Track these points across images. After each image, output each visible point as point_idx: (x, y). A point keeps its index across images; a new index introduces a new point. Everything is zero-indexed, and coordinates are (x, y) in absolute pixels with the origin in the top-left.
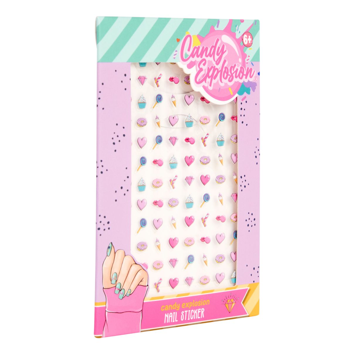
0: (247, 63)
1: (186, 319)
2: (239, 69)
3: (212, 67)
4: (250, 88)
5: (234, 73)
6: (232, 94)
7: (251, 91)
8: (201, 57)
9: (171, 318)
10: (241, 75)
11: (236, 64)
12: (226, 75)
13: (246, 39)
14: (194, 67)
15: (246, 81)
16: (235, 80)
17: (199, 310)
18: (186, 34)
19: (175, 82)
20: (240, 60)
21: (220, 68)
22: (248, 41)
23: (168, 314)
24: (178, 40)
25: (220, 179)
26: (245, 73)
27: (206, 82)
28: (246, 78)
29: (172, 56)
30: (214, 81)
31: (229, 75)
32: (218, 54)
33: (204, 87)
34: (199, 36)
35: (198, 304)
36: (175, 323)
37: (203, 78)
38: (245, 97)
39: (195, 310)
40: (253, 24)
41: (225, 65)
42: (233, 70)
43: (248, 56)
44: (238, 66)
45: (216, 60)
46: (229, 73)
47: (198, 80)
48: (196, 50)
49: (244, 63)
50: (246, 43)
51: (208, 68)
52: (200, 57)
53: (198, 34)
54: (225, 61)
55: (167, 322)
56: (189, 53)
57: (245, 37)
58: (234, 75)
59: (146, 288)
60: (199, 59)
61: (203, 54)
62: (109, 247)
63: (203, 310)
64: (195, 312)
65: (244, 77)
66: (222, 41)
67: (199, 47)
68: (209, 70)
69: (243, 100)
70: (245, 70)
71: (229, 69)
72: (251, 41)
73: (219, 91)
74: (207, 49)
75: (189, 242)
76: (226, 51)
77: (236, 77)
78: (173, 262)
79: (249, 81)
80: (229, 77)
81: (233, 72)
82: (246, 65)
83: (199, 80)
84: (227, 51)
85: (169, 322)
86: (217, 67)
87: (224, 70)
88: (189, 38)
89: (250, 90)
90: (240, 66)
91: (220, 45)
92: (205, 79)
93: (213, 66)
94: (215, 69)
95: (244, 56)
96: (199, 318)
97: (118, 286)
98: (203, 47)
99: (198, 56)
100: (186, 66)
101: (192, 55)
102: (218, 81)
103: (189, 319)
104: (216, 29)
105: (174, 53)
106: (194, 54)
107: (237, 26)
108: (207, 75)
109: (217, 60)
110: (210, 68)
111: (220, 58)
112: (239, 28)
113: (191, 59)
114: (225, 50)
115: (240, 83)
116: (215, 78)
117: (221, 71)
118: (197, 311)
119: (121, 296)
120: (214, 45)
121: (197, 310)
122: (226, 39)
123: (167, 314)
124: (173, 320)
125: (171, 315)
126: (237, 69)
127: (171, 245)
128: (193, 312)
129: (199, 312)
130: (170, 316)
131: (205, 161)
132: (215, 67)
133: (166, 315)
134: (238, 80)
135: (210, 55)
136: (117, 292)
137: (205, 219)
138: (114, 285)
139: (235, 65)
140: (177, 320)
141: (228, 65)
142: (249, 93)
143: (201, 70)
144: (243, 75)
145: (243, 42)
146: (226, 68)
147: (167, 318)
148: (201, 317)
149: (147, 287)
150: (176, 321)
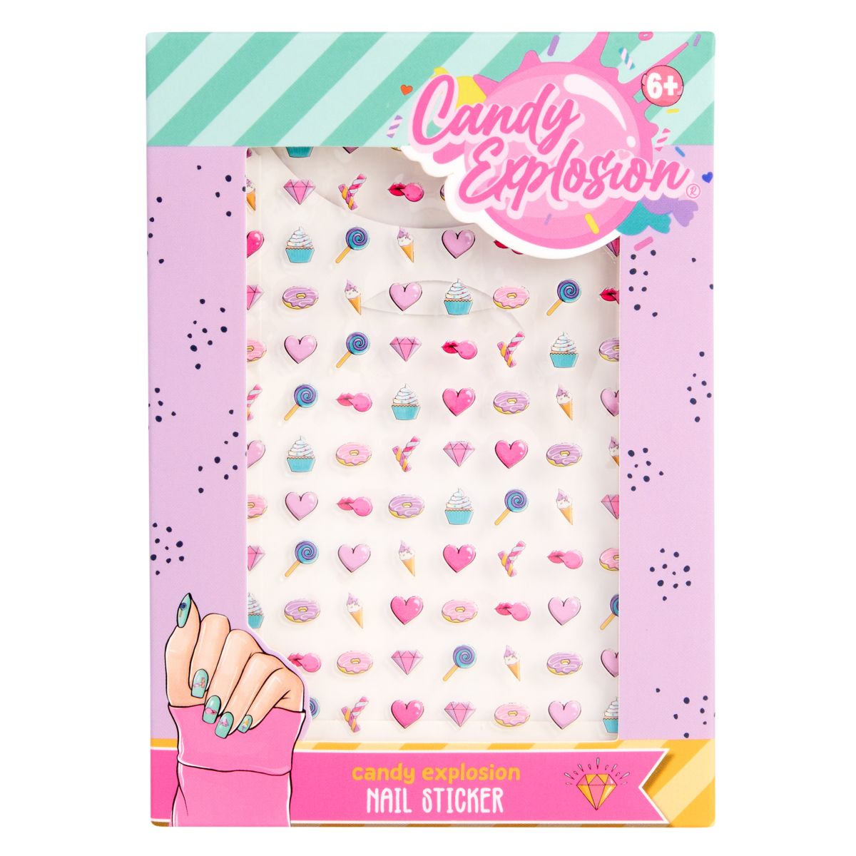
0: (659, 149)
1: (439, 809)
2: (627, 165)
3: (524, 159)
4: (671, 216)
5: (605, 175)
6: (596, 230)
7: (674, 224)
8: (486, 133)
9: (387, 802)
10: (634, 180)
11: (616, 152)
12: (574, 180)
13: (658, 85)
14: (461, 159)
15: (654, 196)
16: (608, 193)
17: (485, 792)
18: (437, 73)
19: (409, 197)
20: (632, 141)
21: (552, 163)
22: (665, 91)
23: (377, 790)
24: (407, 90)
25: (561, 456)
26: (650, 174)
27: (498, 198)
28: (654, 188)
29: (385, 129)
30: (528, 197)
31: (589, 181)
32: (547, 125)
33: (491, 212)
34: (479, 79)
35: (479, 775)
36: (402, 816)
37: (487, 189)
38: (649, 240)
39: (469, 790)
40: (687, 44)
41: (575, 154)
42: (604, 167)
43: (661, 129)
44: (623, 156)
45: (539, 141)
46: (588, 176)
47: (469, 193)
48: (467, 114)
49: (645, 149)
50: (655, 96)
51: (510, 163)
52: (481, 133)
53: (477, 72)
54: (572, 145)
55: (377, 810)
56: (444, 123)
57: (655, 80)
58: (607, 181)
59: (300, 717)
60: (480, 138)
61: (493, 124)
62: (182, 606)
63: (498, 793)
64: (472, 794)
65: (646, 186)
66: (564, 92)
67: (479, 108)
68: (512, 168)
69: (638, 247)
70: (652, 167)
71: (588, 164)
72: (675, 91)
73: (546, 223)
74: (507, 112)
75: (457, 613)
76: (577, 117)
77: (614, 186)
78: (405, 660)
79: (663, 197)
80: (585, 185)
81: (601, 172)
82: (655, 153)
83: (475, 192)
84: (582, 117)
85: (383, 810)
86: (540, 158)
87: (568, 166)
88: (444, 86)
89: (669, 221)
90: (632, 156)
91: (558, 100)
92: (496, 191)
93: (529, 157)
94: (533, 164)
95: (646, 131)
96: (487, 811)
97: (212, 704)
98: (495, 108)
99: (474, 131)
100: (430, 156)
101: (455, 128)
102: (544, 195)
103: (450, 811)
104: (544, 57)
105: (392, 122)
106: (460, 125)
107: (625, 51)
108: (507, 181)
109: (545, 141)
110: (516, 161)
111: (555, 137)
112: (630, 56)
113: (450, 138)
114: (573, 114)
115: (627, 202)
116: (533, 188)
117: (558, 170)
118: (478, 794)
119: (222, 730)
120: (535, 101)
121: (477, 790)
122: (579, 85)
123: (374, 791)
124: (394, 808)
125: (387, 794)
126: (619, 166)
127: (399, 615)
128: (464, 794)
129: (483, 796)
130: (384, 797)
131: (510, 404)
132: (534, 159)
133: (369, 792)
134: (621, 192)
135: (518, 127)
136: (210, 717)
137: (510, 556)
138: (202, 701)
139: (611, 155)
140: (408, 808)
141: (582, 154)
142: (664, 229)
143: (484, 166)
144: (642, 179)
145: (645, 93)
146: (574, 162)
147: (373, 800)
148: (494, 811)
149: (303, 715)
150: (407, 811)
